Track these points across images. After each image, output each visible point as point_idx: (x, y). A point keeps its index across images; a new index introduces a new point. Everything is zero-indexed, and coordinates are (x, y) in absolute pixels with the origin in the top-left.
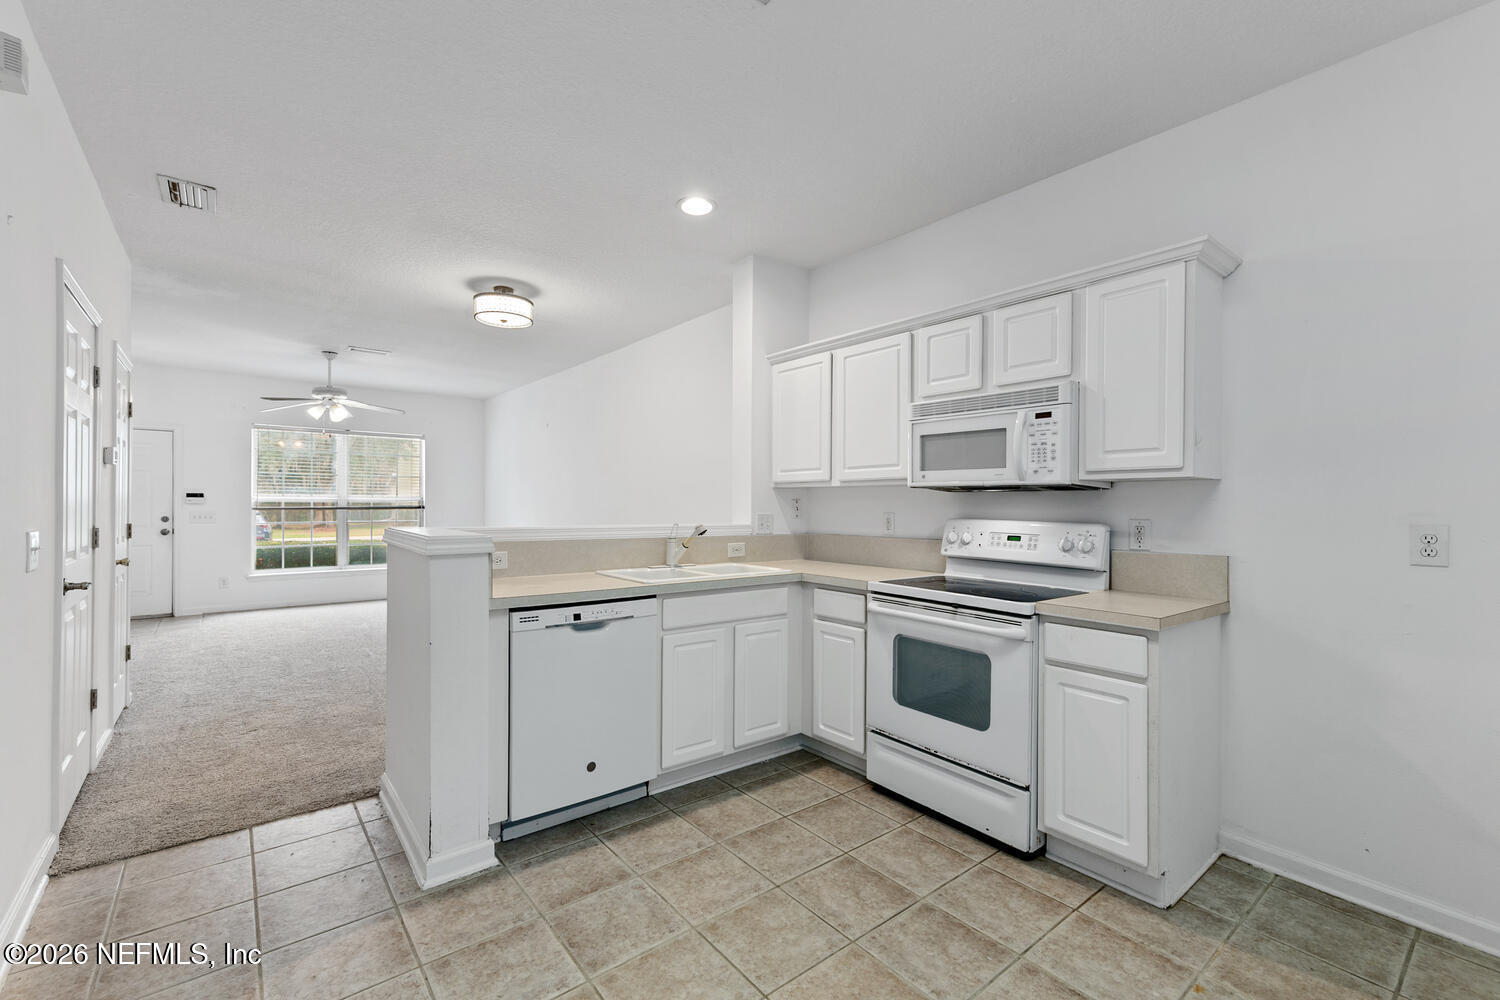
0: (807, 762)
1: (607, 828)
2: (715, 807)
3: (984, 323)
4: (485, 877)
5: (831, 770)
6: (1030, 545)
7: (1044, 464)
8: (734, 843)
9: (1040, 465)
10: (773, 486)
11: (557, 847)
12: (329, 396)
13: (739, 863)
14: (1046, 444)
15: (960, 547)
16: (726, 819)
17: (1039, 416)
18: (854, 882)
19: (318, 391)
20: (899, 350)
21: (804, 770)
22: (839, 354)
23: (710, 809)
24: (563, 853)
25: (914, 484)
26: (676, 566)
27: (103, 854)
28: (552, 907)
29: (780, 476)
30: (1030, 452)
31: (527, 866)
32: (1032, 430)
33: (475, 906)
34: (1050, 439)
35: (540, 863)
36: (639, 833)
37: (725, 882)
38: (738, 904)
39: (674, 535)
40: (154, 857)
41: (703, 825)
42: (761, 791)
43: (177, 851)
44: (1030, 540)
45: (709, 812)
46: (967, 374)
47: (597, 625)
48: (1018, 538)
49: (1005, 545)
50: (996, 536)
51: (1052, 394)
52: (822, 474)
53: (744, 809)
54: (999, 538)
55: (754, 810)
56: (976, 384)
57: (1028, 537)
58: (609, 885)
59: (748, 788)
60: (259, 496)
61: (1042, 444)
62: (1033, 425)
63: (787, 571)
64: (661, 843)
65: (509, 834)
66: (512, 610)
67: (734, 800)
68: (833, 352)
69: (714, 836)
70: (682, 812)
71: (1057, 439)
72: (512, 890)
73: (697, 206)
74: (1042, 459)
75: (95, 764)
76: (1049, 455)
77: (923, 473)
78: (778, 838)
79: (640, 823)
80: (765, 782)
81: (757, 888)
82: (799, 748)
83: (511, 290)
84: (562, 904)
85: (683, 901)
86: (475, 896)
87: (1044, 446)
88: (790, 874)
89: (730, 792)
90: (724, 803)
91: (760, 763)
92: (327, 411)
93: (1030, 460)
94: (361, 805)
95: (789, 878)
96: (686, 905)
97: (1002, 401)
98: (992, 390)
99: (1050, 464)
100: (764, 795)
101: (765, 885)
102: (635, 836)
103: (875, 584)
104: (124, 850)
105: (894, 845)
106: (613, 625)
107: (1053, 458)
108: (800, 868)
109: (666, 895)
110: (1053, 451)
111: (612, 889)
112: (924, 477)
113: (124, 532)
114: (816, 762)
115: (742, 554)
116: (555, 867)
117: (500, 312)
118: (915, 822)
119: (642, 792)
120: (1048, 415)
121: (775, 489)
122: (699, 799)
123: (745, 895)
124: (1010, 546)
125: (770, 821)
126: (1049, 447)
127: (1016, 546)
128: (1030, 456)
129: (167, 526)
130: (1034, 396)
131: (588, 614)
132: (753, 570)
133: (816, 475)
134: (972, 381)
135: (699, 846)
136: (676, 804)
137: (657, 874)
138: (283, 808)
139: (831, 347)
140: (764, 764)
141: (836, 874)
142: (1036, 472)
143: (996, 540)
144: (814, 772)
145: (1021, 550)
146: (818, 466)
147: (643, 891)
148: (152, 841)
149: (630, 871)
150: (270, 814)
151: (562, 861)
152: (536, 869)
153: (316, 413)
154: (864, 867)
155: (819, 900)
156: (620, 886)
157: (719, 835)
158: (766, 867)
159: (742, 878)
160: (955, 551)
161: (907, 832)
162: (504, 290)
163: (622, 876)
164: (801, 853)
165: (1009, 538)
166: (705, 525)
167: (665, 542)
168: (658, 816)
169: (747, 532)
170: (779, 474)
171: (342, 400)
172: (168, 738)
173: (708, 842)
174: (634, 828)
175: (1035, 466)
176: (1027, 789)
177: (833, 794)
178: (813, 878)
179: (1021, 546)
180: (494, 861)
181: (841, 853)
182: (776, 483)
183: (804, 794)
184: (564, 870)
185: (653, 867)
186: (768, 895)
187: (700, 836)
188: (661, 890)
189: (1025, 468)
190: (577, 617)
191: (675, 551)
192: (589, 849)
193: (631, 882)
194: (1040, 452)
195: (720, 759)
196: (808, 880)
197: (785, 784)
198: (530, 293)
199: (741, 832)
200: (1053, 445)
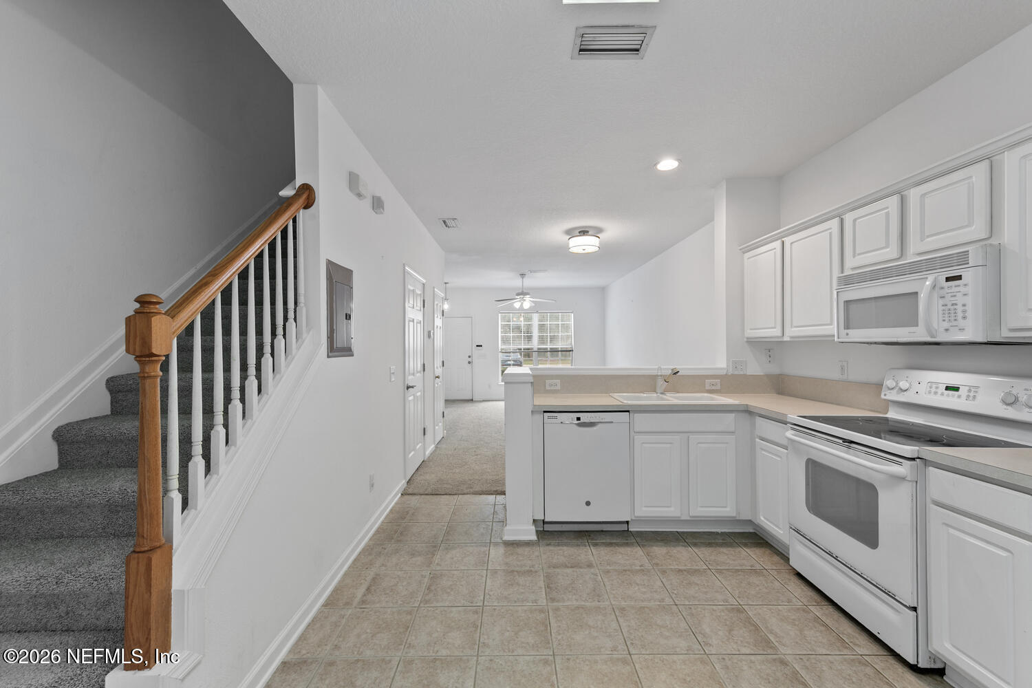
0: (751, 541)
1: (596, 540)
2: (665, 548)
3: (903, 202)
4: (528, 544)
5: (768, 551)
6: (968, 396)
7: (954, 323)
8: (664, 572)
9: (951, 324)
10: (745, 340)
11: (566, 541)
12: (522, 296)
13: (659, 583)
14: (956, 304)
15: (898, 393)
16: (668, 557)
17: (948, 279)
18: (733, 623)
19: (518, 294)
20: (830, 233)
21: (746, 545)
22: (788, 240)
23: (661, 549)
24: (566, 545)
25: (840, 340)
26: (662, 393)
27: (416, 491)
28: (549, 567)
29: (750, 333)
30: (941, 312)
31: (548, 545)
32: (942, 292)
33: (518, 554)
34: (960, 300)
35: (555, 545)
36: (611, 548)
37: (644, 590)
38: (643, 604)
39: (659, 374)
40: (428, 497)
41: (651, 556)
42: (703, 549)
43: (436, 496)
44: (970, 391)
45: (659, 551)
46: (887, 247)
47: (592, 424)
48: (956, 389)
49: (942, 394)
50: (934, 386)
51: (963, 258)
52: (776, 332)
53: (683, 555)
54: (937, 388)
55: (690, 558)
56: (895, 255)
57: (967, 388)
58: (581, 567)
59: (695, 545)
60: (500, 346)
61: (953, 305)
62: (942, 288)
63: (737, 402)
64: (620, 557)
65: (547, 528)
66: (545, 412)
67: (680, 549)
68: (783, 239)
69: (654, 564)
70: (642, 545)
71: (969, 300)
72: (537, 553)
73: (668, 164)
74: (953, 318)
75: (427, 457)
76: (960, 315)
77: (848, 331)
78: (695, 579)
79: (615, 543)
80: (710, 545)
81: (663, 600)
82: (752, 531)
83: (588, 232)
84: (554, 567)
85: (614, 590)
86: (520, 550)
87: (955, 307)
88: (689, 602)
89: (681, 543)
90: (673, 548)
91: (714, 533)
92: (522, 303)
93: (941, 319)
94: (498, 496)
95: (687, 603)
96: (614, 592)
97: (915, 268)
98: (911, 258)
99: (961, 323)
100: (704, 552)
101: (668, 601)
102: (609, 549)
103: (793, 417)
104: (421, 492)
105: (786, 614)
106: (600, 425)
107: (964, 318)
108: (699, 601)
109: (607, 584)
110: (964, 311)
111: (582, 570)
112: (847, 334)
113: (441, 364)
114: (761, 543)
115: (718, 387)
116: (560, 550)
117: (584, 245)
118: (818, 607)
119: (624, 527)
120: (959, 278)
121: (747, 342)
122: (657, 541)
123: (652, 601)
124: (948, 395)
125: (697, 568)
126: (960, 308)
127: (953, 396)
128: (941, 315)
129: (470, 360)
130: (946, 262)
131: (585, 418)
132: (713, 399)
133: (771, 332)
134: (891, 252)
135: (641, 566)
136: (642, 540)
137: (608, 572)
138: (471, 490)
139: (781, 237)
140: (717, 533)
141: (723, 614)
142: (947, 330)
143: (933, 390)
144: (752, 549)
145: (958, 400)
146: (773, 326)
147: (595, 577)
148: (429, 491)
149: (595, 565)
150: (465, 491)
151: (565, 548)
152: (551, 548)
153: (517, 305)
154: (749, 618)
155: (699, 623)
156: (585, 570)
157: (657, 564)
158: (675, 592)
159: (656, 592)
160: (892, 396)
161: (804, 610)
162: (584, 232)
163: (590, 566)
164: (706, 593)
165: (947, 388)
166: (678, 367)
167: (654, 378)
168: (627, 543)
169: (724, 372)
170: (749, 331)
171: (527, 298)
172: (450, 453)
173: (648, 566)
174: (611, 544)
175: (946, 325)
176: (915, 609)
177: (758, 567)
178: (704, 610)
179: (959, 397)
180: (534, 537)
181: (737, 603)
182: (747, 338)
183: (734, 560)
184: (563, 552)
185: (608, 567)
186: (666, 607)
187: (645, 561)
188: (605, 580)
189: (935, 325)
190: (578, 419)
191: (661, 384)
192: (581, 547)
193: (592, 570)
194: (950, 313)
195: (677, 521)
196: (699, 609)
197: (724, 550)
198: (597, 231)
199: (673, 567)
200: (964, 305)
